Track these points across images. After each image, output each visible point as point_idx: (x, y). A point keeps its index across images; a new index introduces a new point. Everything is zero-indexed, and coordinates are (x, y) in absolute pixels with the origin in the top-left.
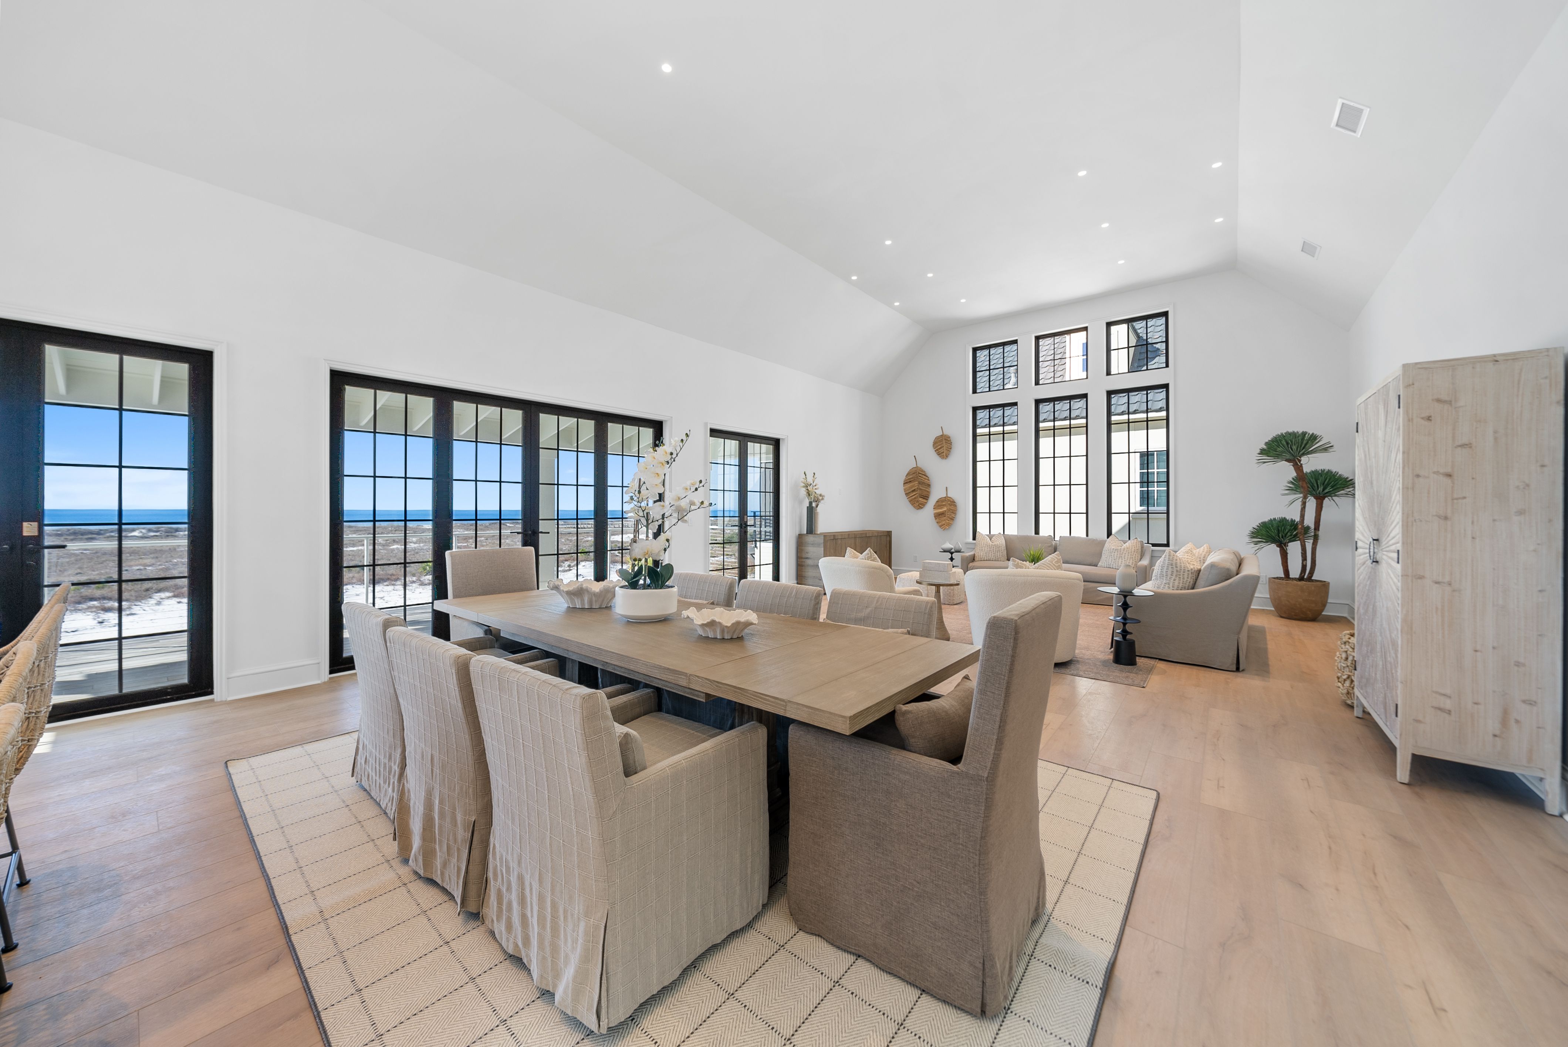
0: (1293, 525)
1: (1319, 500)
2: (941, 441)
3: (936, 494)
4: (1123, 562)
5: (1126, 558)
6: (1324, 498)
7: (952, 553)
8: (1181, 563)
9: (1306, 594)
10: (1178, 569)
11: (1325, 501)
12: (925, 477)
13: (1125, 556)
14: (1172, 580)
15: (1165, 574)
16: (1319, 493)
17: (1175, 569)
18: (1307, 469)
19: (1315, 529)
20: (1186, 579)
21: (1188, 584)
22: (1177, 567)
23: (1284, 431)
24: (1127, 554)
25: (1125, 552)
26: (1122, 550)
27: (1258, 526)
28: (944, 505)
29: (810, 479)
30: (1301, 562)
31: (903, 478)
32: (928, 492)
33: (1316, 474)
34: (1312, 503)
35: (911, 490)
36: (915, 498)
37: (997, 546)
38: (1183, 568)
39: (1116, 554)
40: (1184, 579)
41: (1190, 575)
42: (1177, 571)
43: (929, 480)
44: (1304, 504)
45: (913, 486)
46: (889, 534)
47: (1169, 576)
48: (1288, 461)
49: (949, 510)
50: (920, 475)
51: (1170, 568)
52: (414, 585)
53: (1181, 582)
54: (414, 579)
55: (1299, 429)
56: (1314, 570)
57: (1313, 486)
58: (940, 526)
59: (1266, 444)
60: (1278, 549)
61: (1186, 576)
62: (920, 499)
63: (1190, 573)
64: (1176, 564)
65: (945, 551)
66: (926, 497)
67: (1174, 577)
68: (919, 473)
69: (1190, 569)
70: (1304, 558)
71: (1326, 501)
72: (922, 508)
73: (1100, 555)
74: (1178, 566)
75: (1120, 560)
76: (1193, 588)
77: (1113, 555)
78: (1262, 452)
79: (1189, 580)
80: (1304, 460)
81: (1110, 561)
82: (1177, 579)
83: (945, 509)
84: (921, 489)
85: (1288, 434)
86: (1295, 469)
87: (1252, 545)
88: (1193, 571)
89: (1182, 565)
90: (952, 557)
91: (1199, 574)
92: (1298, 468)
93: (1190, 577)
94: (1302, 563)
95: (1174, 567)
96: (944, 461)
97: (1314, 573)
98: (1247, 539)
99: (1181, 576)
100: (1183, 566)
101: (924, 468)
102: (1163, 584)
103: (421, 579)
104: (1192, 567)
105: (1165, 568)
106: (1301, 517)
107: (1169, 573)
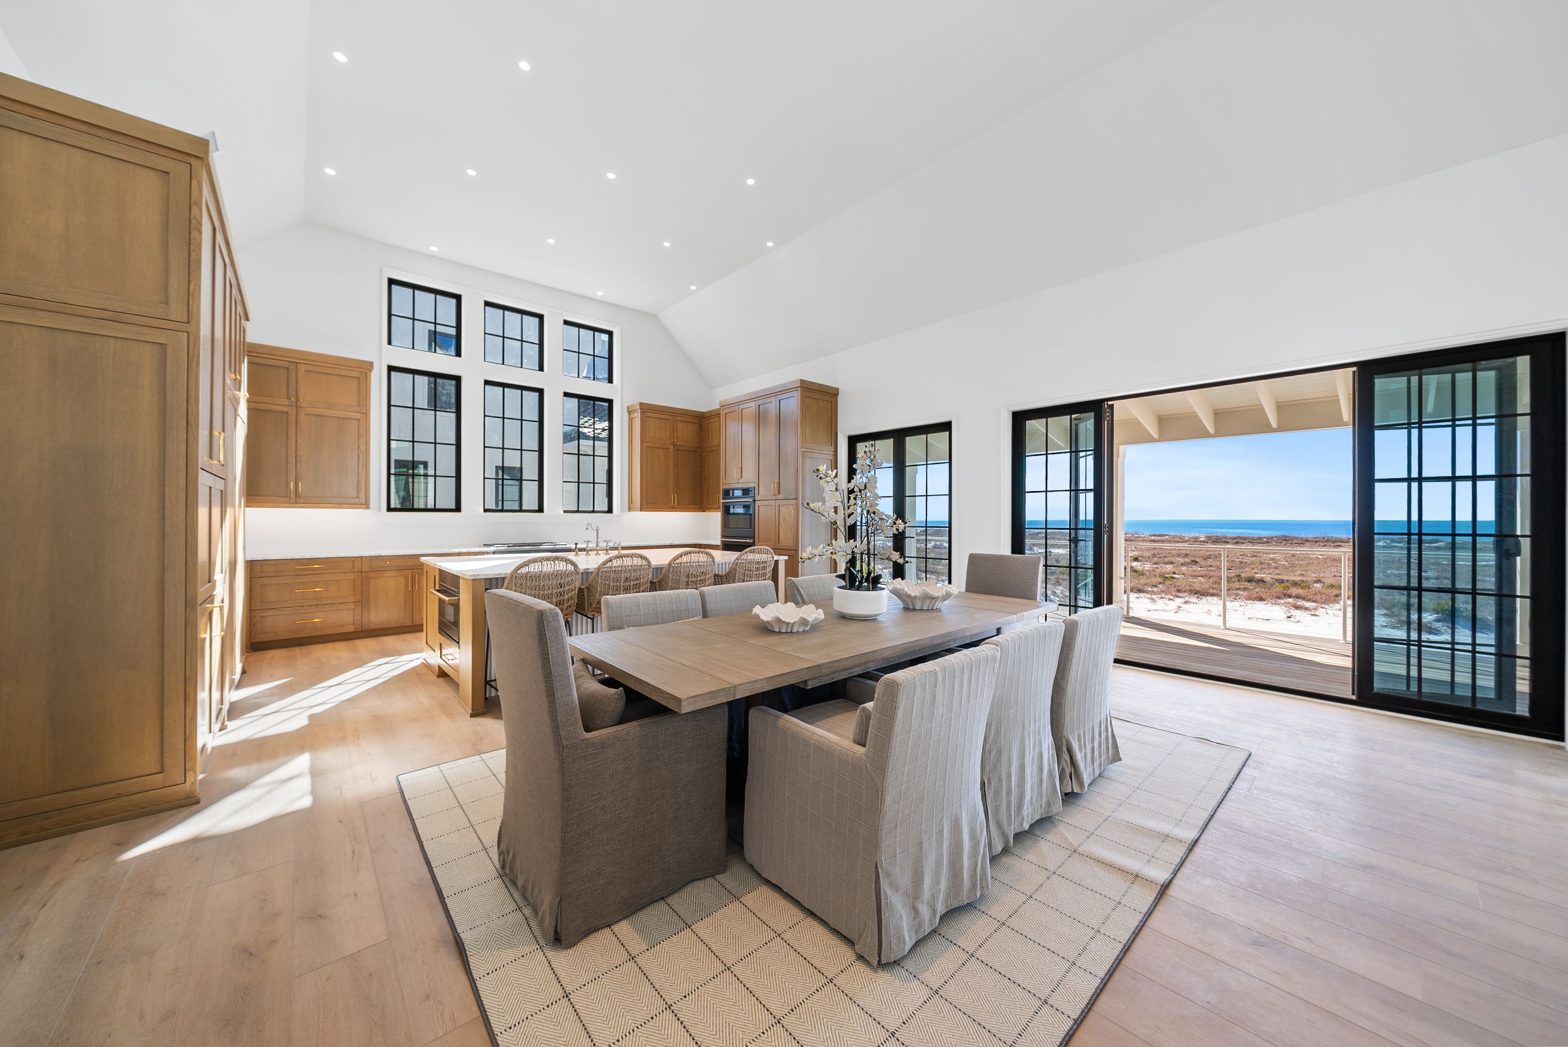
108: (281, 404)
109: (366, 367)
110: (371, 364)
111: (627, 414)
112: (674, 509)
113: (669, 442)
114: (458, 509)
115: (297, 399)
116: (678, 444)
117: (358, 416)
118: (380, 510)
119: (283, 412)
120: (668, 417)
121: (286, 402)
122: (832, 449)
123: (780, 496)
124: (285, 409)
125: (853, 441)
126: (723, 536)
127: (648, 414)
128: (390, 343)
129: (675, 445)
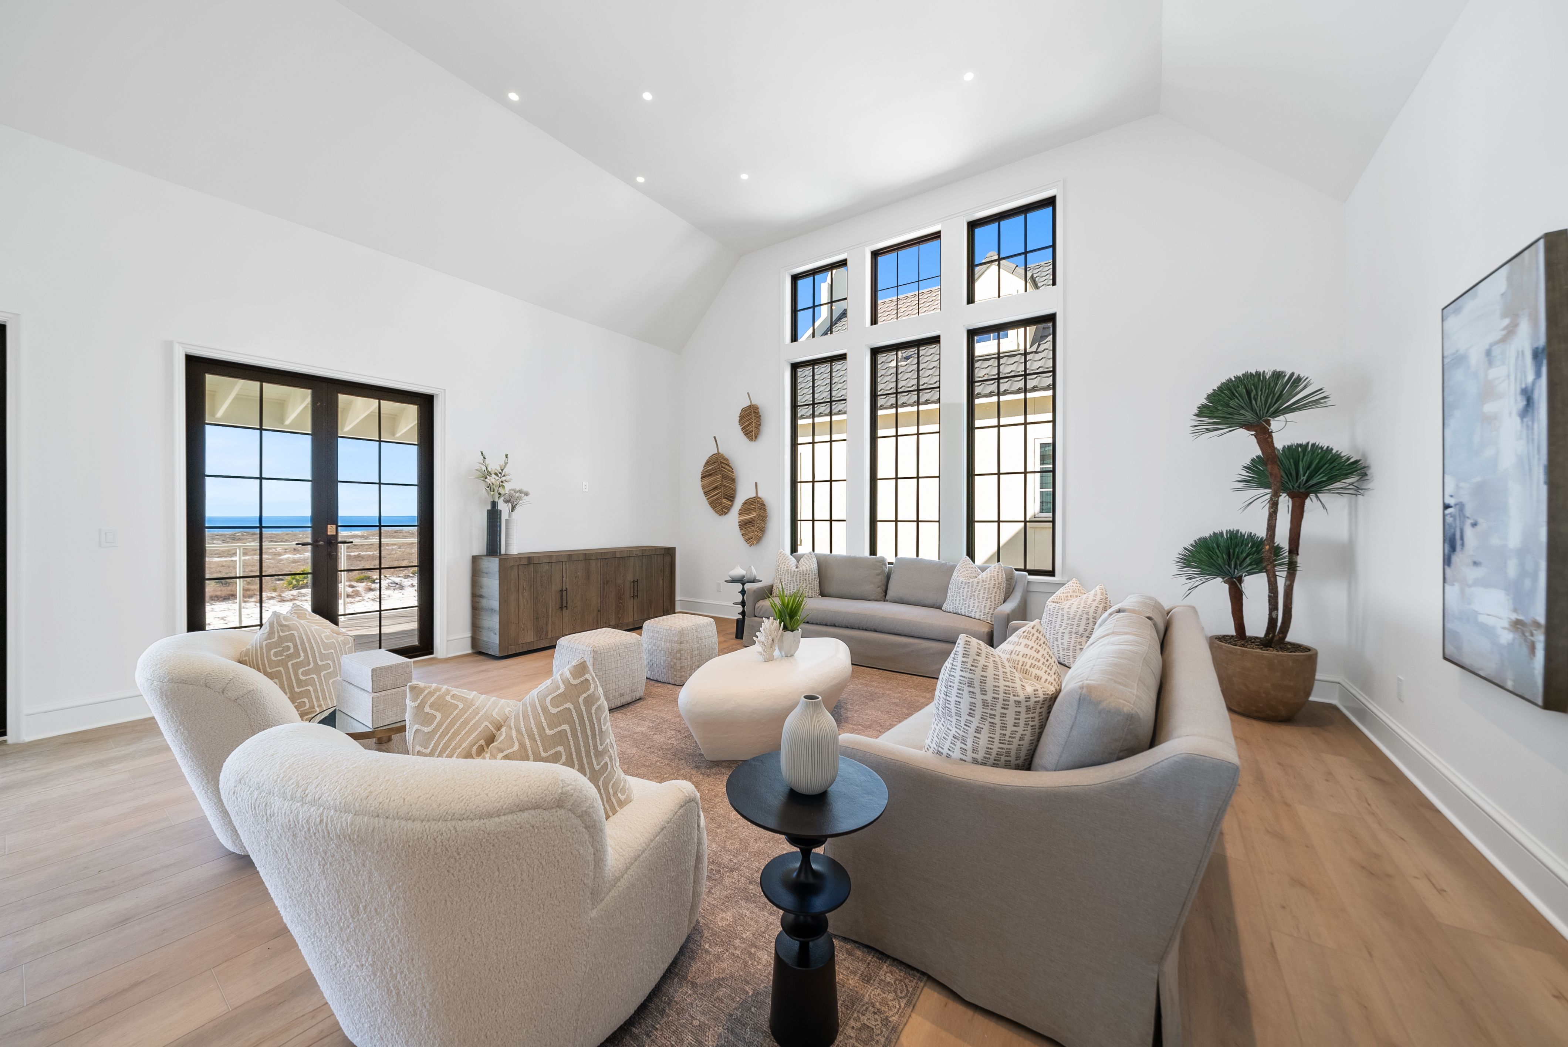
0: (1256, 544)
1: (1297, 499)
2: (749, 414)
3: (744, 493)
4: (976, 605)
5: (981, 597)
6: (1306, 495)
7: (743, 584)
8: (996, 679)
9: (1278, 674)
10: (989, 697)
11: (1308, 501)
12: (728, 468)
13: (979, 594)
14: (971, 730)
15: (953, 711)
16: (1299, 487)
17: (979, 696)
18: (1281, 441)
19: (1290, 552)
20: (1010, 728)
21: (1016, 742)
22: (984, 692)
23: (1240, 374)
24: (982, 591)
25: (979, 588)
26: (975, 584)
27: (1192, 545)
28: (753, 509)
29: (494, 466)
30: (1267, 612)
31: (700, 468)
32: (732, 489)
33: (1296, 453)
34: (1285, 503)
35: (711, 488)
36: (717, 499)
37: (804, 574)
38: (1001, 696)
39: (966, 590)
40: (1004, 727)
41: (1023, 716)
42: (985, 704)
43: (732, 472)
44: (1274, 506)
45: (715, 481)
46: (669, 553)
47: (965, 717)
48: (1248, 426)
49: (759, 516)
50: (723, 465)
51: (966, 694)
52: (272, 601)
53: (997, 737)
54: (274, 594)
55: (1268, 368)
56: (1289, 627)
57: (1288, 474)
58: (747, 540)
59: (1209, 397)
60: (1227, 586)
61: (1010, 720)
62: (724, 500)
63: (1023, 710)
64: (983, 682)
65: (734, 581)
66: (731, 498)
67: (976, 722)
68: (721, 462)
69: (1022, 698)
70: (1273, 606)
71: (1311, 504)
72: (726, 513)
73: (945, 589)
74: (989, 687)
75: (972, 601)
76: (1027, 764)
77: (961, 591)
78: (1202, 411)
79: (1020, 730)
80: (1276, 424)
81: (958, 602)
82: (986, 728)
83: (754, 515)
84: (725, 486)
85: (1248, 376)
86: (1259, 442)
87: (1183, 579)
88: (1031, 703)
89: (1002, 683)
90: (743, 588)
91: (1050, 708)
92: (1264, 437)
93: (1022, 722)
94: (1270, 614)
95: (977, 690)
96: (753, 444)
97: (1287, 631)
98: (1174, 568)
99: (997, 720)
100: (1001, 690)
101: (726, 455)
102: (950, 738)
103: (283, 595)
104: (1029, 690)
105: (954, 691)
106: (1268, 530)
107: (965, 708)
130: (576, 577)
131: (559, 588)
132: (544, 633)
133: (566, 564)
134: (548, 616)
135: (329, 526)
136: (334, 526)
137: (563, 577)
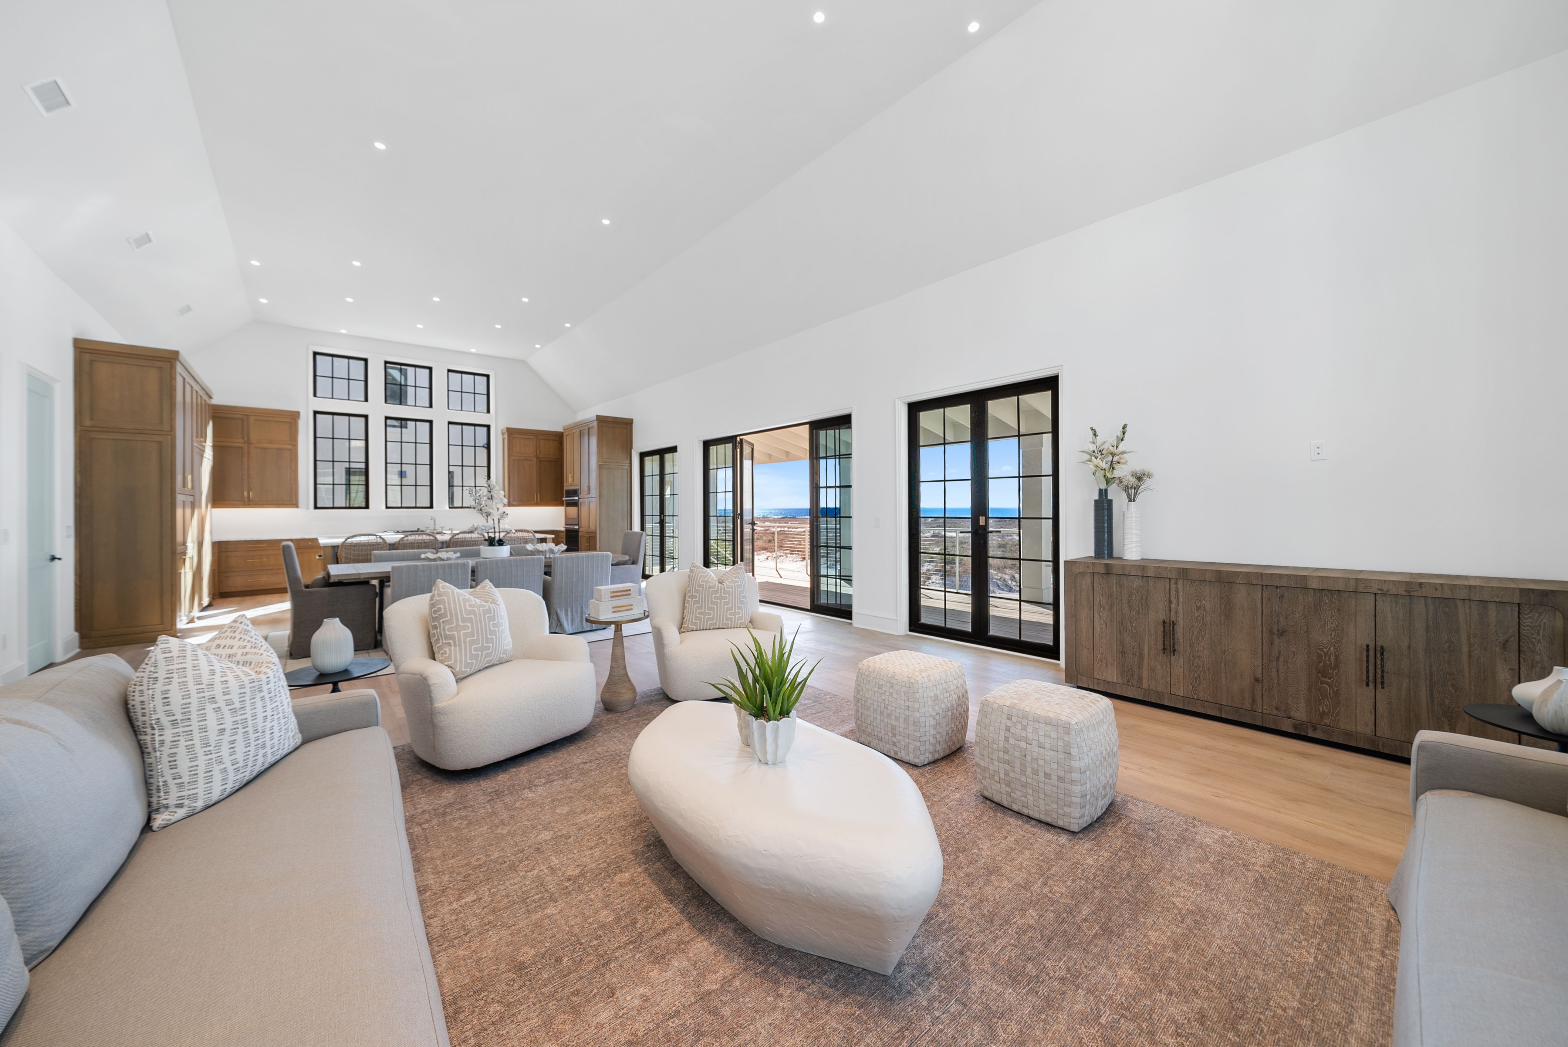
108: (238, 442)
109: (294, 416)
110: (298, 413)
111: (501, 435)
112: (537, 504)
113: (532, 455)
114: (367, 507)
115: (249, 439)
116: (540, 456)
117: (290, 447)
118: (308, 508)
119: (239, 447)
120: (532, 437)
121: (241, 440)
122: (628, 462)
123: (590, 496)
124: (241, 445)
125: (643, 455)
126: (566, 524)
127: (514, 436)
128: (315, 395)
129: (537, 458)
130: (1198, 608)
131: (1162, 616)
132: (1136, 677)
133: (1176, 583)
134: (1141, 655)
135: (980, 517)
136: (984, 517)
137: (1170, 602)
